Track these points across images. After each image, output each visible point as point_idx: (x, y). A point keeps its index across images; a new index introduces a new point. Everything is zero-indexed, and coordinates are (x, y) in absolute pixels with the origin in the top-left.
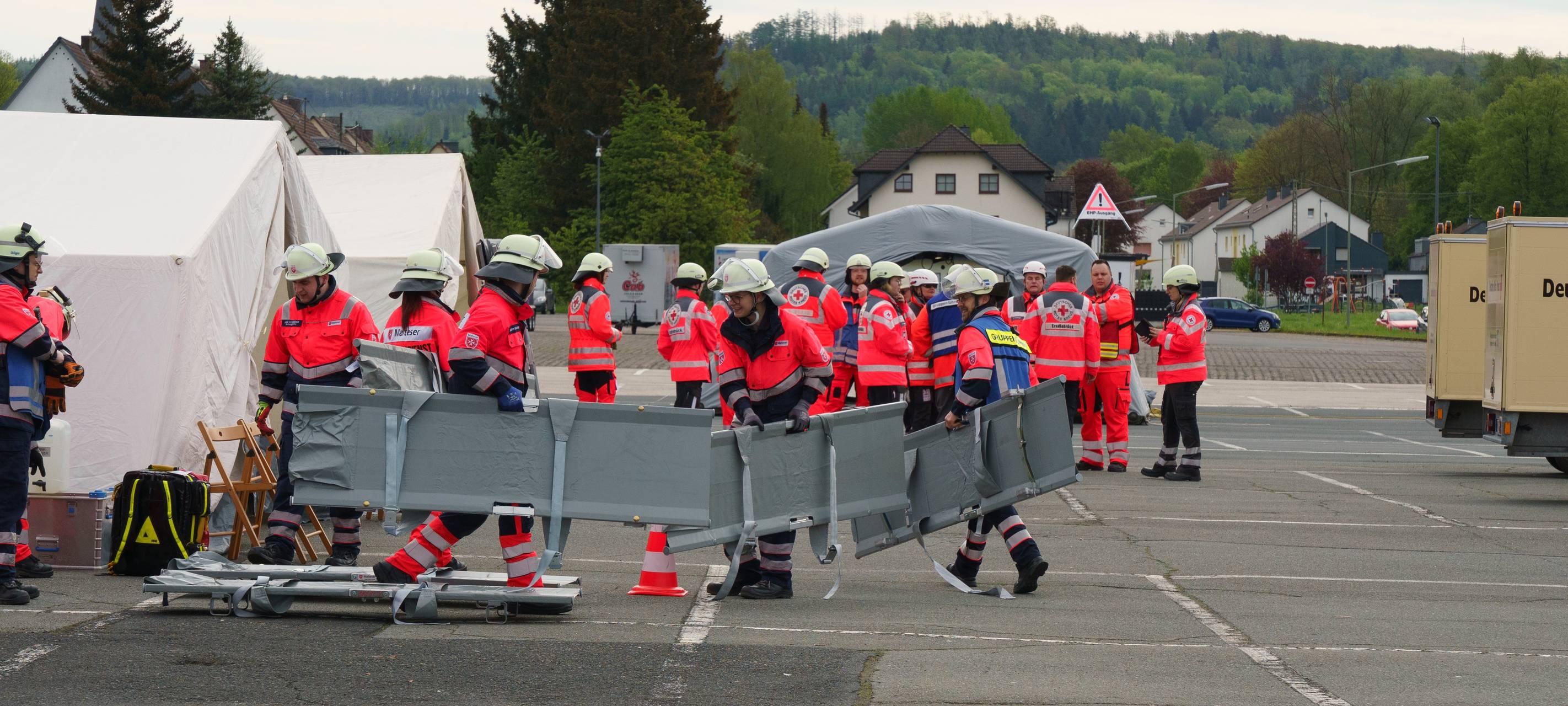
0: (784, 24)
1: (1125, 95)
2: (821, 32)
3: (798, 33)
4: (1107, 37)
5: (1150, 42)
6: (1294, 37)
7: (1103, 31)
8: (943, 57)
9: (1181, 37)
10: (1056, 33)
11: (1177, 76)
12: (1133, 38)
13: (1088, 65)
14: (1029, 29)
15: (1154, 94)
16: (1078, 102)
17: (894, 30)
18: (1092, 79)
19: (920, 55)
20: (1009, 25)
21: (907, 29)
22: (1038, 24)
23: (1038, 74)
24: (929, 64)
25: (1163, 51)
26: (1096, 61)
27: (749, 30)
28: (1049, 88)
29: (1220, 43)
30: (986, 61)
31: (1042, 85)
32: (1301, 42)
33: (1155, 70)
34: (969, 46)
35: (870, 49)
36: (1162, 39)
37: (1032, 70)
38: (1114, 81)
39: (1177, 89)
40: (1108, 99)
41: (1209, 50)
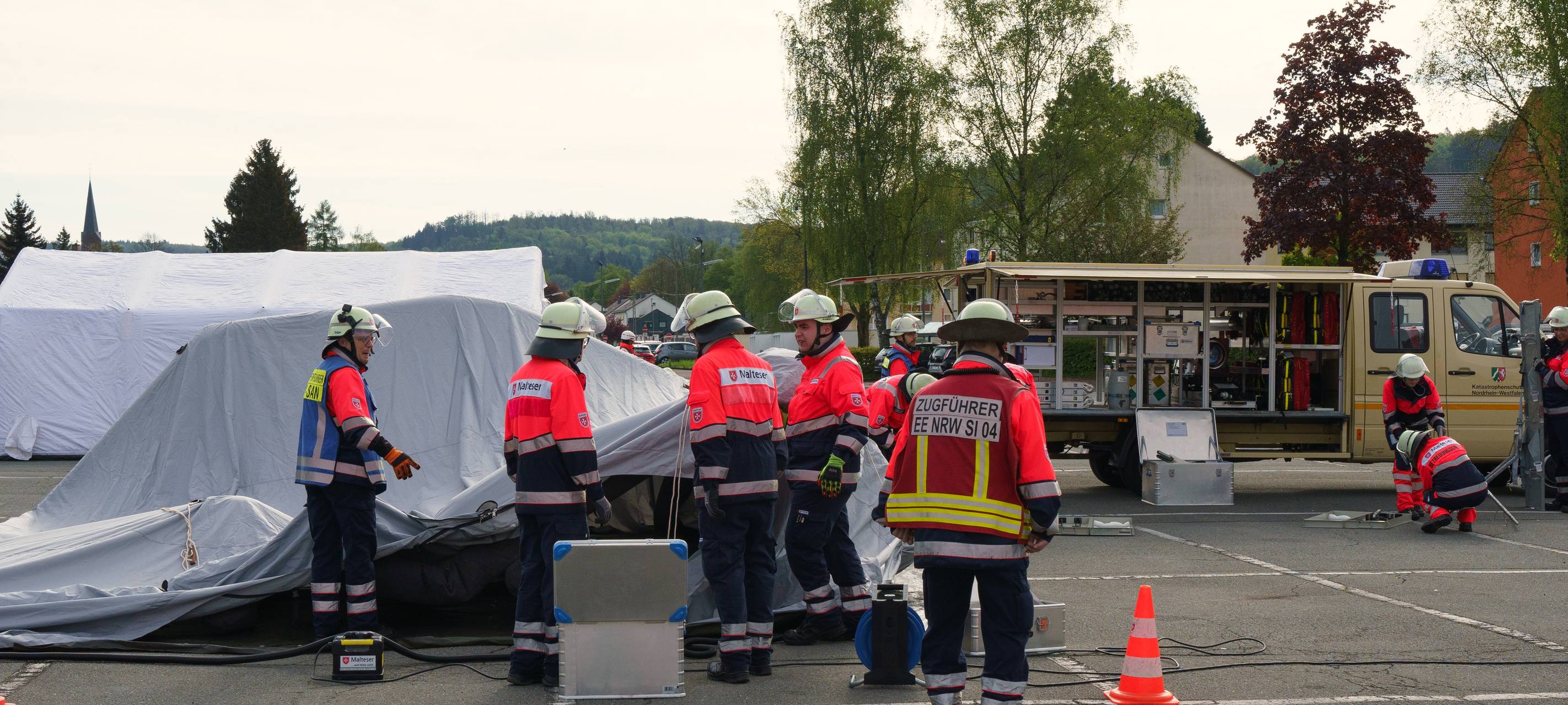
0: (460, 217)
1: (627, 248)
2: (478, 221)
3: (467, 222)
4: (619, 221)
5: (641, 224)
6: (710, 219)
7: (617, 218)
8: (538, 232)
9: (655, 220)
10: (594, 219)
11: (653, 239)
12: (632, 221)
13: (610, 234)
14: (581, 217)
15: (641, 248)
16: (602, 253)
17: (515, 220)
18: (611, 241)
19: (526, 231)
20: (571, 216)
21: (521, 219)
22: (586, 215)
23: (584, 240)
24: (531, 235)
25: (646, 227)
26: (614, 232)
27: (443, 221)
28: (590, 246)
29: (675, 224)
30: (559, 233)
31: (587, 245)
32: (714, 222)
33: (642, 236)
34: (551, 226)
35: (502, 229)
36: (647, 223)
37: (582, 237)
38: (622, 242)
39: (652, 245)
40: (617, 251)
41: (669, 226)
